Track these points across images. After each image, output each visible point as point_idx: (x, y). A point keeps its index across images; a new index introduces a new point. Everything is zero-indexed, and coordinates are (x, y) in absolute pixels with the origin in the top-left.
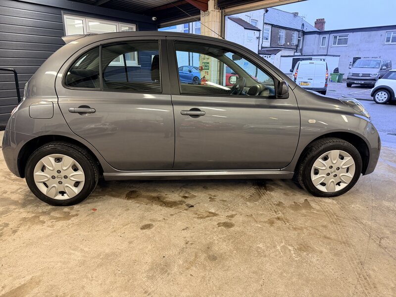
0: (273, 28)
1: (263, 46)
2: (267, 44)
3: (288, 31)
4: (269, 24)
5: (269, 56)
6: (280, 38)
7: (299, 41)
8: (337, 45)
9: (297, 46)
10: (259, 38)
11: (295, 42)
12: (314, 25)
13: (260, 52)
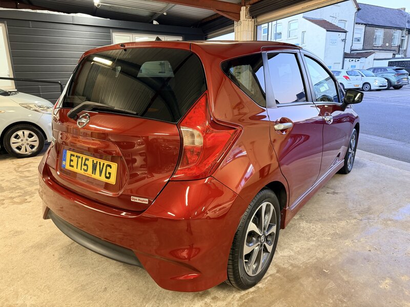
0: (368, 28)
1: (354, 48)
2: (359, 46)
3: (388, 30)
4: (362, 24)
5: (357, 59)
6: (376, 38)
7: (402, 40)
9: (399, 47)
10: (344, 40)
11: (397, 42)
13: (346, 56)
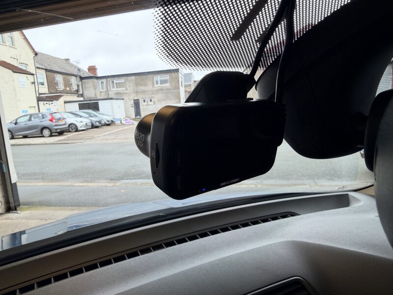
0: (48, 73)
1: (41, 92)
2: (44, 90)
3: (65, 76)
4: (42, 69)
5: (51, 102)
6: (57, 83)
7: (78, 86)
8: (115, 89)
9: (78, 91)
10: (34, 83)
11: (75, 88)
12: (87, 71)
13: (39, 99)
